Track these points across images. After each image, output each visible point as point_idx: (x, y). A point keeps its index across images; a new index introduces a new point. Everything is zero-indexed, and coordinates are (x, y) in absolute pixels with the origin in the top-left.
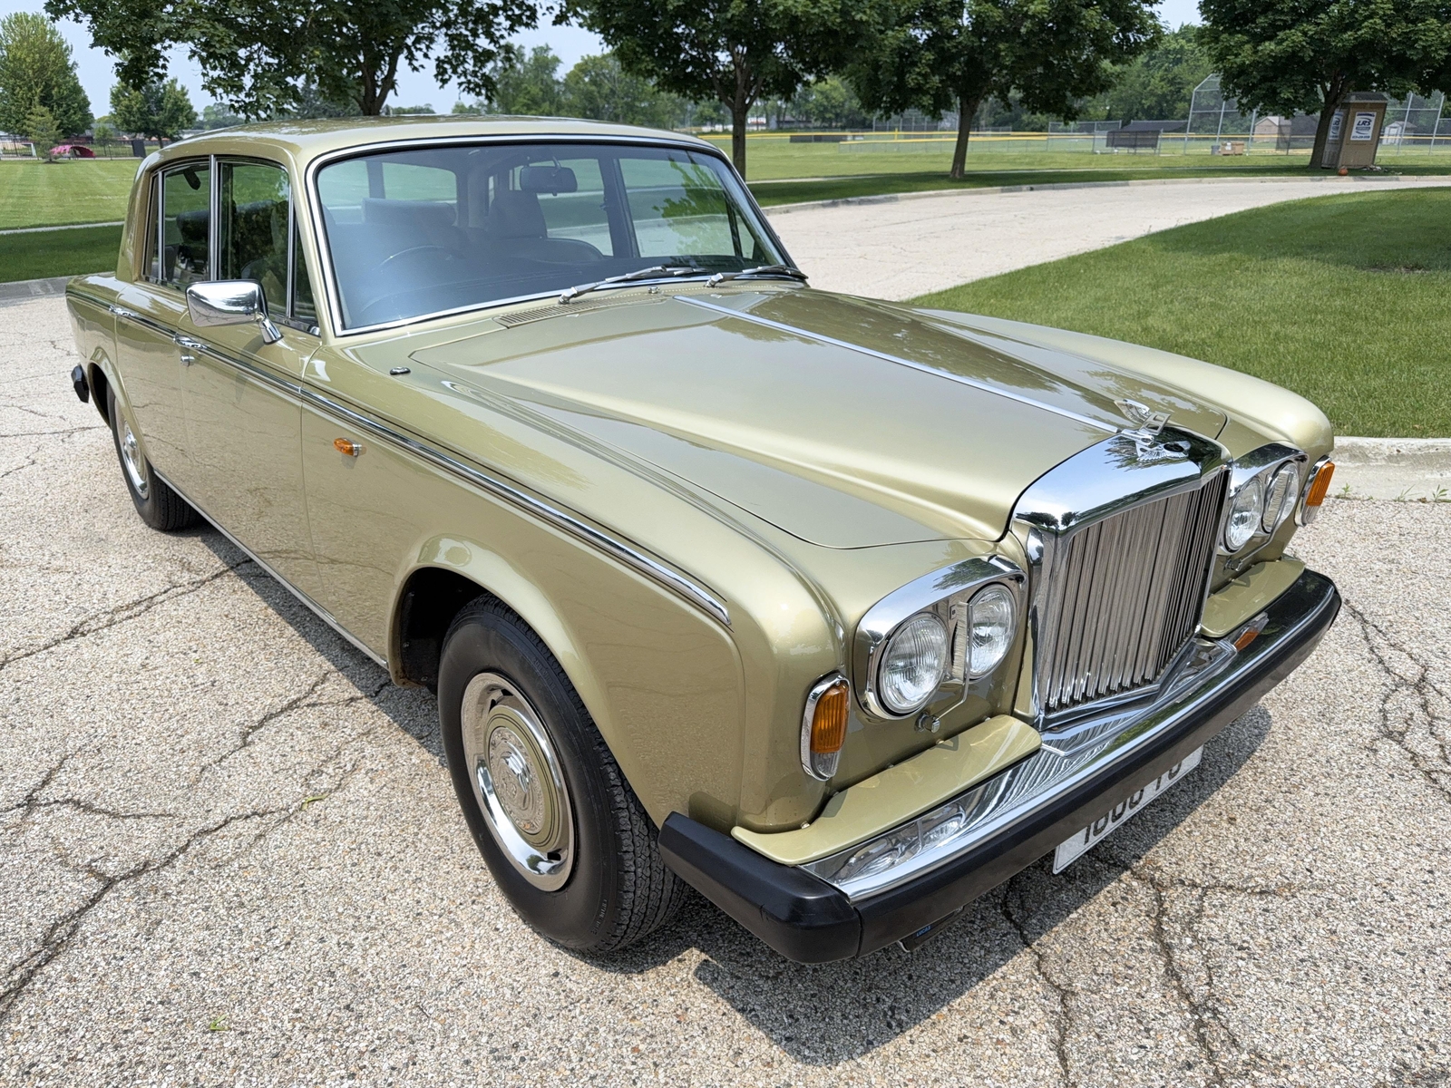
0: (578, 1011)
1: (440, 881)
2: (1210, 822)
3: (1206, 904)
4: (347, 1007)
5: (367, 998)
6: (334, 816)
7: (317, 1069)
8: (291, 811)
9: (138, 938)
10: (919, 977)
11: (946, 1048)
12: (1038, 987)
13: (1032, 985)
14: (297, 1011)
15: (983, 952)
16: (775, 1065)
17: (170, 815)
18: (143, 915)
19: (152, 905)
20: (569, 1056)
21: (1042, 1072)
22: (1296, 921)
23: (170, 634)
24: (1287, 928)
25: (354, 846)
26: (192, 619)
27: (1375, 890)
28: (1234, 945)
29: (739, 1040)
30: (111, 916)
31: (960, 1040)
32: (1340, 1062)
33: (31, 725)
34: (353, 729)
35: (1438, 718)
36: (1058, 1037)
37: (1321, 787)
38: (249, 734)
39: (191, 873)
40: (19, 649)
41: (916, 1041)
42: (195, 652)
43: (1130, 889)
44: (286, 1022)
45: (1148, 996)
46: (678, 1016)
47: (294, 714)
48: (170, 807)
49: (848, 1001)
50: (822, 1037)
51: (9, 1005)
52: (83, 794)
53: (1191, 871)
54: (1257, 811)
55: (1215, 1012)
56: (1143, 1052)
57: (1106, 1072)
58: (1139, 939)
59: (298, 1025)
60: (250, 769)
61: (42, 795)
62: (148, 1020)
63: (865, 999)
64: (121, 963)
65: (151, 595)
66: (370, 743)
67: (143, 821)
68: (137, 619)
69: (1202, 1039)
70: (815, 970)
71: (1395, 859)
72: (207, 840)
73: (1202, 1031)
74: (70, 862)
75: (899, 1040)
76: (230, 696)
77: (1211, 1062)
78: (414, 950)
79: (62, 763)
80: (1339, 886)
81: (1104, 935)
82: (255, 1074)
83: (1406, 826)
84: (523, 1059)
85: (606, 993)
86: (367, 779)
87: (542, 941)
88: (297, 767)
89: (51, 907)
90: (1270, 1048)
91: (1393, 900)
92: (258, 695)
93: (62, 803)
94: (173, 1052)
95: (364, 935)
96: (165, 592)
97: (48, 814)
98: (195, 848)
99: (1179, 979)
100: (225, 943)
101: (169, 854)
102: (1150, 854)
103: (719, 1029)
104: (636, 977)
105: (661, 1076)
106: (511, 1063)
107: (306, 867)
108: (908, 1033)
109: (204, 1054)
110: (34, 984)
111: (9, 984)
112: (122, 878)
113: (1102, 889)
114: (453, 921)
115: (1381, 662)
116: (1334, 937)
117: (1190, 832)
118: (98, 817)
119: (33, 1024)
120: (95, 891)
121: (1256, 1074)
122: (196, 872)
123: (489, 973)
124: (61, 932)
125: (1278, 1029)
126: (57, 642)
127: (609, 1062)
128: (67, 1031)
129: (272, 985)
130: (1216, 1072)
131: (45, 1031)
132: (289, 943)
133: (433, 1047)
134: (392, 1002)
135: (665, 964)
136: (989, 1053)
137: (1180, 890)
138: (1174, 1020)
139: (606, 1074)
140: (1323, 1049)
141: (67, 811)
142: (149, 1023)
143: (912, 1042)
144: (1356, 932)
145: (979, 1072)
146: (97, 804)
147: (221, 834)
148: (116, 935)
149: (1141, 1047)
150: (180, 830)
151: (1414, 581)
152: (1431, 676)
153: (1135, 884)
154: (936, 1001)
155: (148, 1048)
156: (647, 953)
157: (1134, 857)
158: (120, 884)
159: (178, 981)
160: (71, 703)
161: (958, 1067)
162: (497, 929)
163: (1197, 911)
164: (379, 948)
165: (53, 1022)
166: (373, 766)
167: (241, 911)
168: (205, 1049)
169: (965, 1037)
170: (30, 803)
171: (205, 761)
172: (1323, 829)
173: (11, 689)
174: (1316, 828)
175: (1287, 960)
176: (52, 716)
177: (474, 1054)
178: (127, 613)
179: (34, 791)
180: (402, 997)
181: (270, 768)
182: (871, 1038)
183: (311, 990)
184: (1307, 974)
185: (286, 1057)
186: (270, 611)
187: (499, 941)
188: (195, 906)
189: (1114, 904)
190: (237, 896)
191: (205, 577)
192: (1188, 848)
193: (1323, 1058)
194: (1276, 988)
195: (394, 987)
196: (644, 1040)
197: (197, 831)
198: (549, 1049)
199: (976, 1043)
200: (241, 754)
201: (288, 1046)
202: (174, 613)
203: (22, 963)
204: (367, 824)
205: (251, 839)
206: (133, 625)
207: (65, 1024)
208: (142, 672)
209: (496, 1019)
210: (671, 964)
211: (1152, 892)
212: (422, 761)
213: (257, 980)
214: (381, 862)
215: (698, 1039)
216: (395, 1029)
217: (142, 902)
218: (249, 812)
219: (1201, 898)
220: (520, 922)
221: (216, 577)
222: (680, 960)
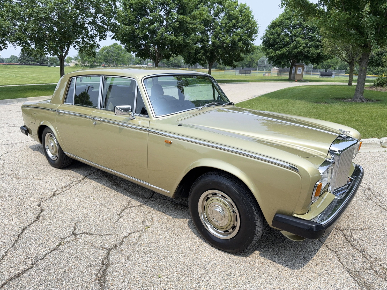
0: (239, 265)
1: (190, 242)
2: (344, 218)
4: (188, 270)
5: (191, 267)
6: (155, 231)
7: (190, 282)
8: (144, 230)
9: (126, 261)
10: (305, 251)
11: (319, 264)
12: (329, 251)
14: (176, 272)
15: (315, 246)
16: (287, 270)
17: (113, 234)
18: (123, 256)
19: (124, 254)
20: (244, 274)
21: (339, 266)
22: (370, 234)
23: (81, 193)
24: (369, 236)
25: (165, 237)
26: (84, 189)
27: (381, 227)
28: (361, 240)
29: (277, 267)
30: (115, 257)
33: (60, 216)
34: (146, 212)
35: (376, 195)
36: (339, 260)
37: (361, 210)
38: (120, 215)
39: (129, 246)
40: (42, 199)
41: (312, 263)
43: (336, 232)
45: (351, 250)
46: (261, 264)
47: (128, 209)
48: (112, 232)
49: (294, 257)
50: (293, 264)
51: (105, 278)
52: (87, 231)
53: (346, 227)
54: (352, 215)
55: (364, 252)
56: (355, 260)
57: (351, 265)
58: (343, 240)
59: (179, 274)
60: (126, 222)
61: (76, 232)
63: (297, 257)
64: (126, 266)
65: (68, 184)
66: (152, 214)
67: (108, 236)
68: (70, 190)
69: (364, 257)
70: (284, 252)
71: (382, 222)
72: (127, 238)
73: (364, 255)
74: (95, 246)
76: (108, 206)
77: (368, 261)
78: (194, 257)
79: (75, 225)
80: (374, 227)
81: (336, 240)
82: (176, 285)
83: (380, 216)
84: (234, 275)
85: (243, 261)
86: (157, 222)
87: (222, 252)
88: (138, 221)
89: (98, 256)
90: (378, 257)
92: (116, 206)
93: (83, 234)
94: (153, 283)
95: (181, 255)
96: (72, 183)
97: (81, 236)
98: (125, 241)
99: (355, 247)
100: (149, 260)
101: (120, 242)
102: (336, 224)
103: (271, 265)
104: (248, 258)
105: (266, 275)
106: (232, 276)
107: (156, 242)
108: (310, 262)
109: (161, 282)
110: (107, 273)
111: (101, 273)
112: (112, 249)
113: (331, 232)
114: (199, 250)
116: (378, 237)
117: (342, 220)
118: (95, 236)
119: (114, 281)
120: (107, 252)
121: (378, 262)
122: (130, 245)
123: (215, 260)
124: (105, 261)
125: (377, 254)
126: (51, 197)
127: (253, 274)
128: (124, 282)
129: (167, 267)
130: (370, 262)
131: (118, 282)
132: (164, 258)
133: (213, 275)
134: (197, 268)
135: (252, 254)
136: (327, 264)
137: (346, 231)
138: (358, 254)
139: (254, 276)
141: (85, 235)
142: (143, 278)
144: (382, 235)
145: (328, 267)
146: (92, 233)
147: (130, 237)
148: (120, 261)
149: (355, 259)
150: (119, 237)
152: (370, 187)
153: (337, 230)
154: (312, 255)
155: (147, 283)
156: (247, 252)
159: (143, 269)
160: (67, 211)
161: (323, 267)
162: (210, 251)
163: (351, 234)
164: (186, 257)
165: (119, 280)
166: (157, 219)
167: (147, 253)
169: (321, 261)
170: (74, 234)
171: (114, 221)
173: (47, 208)
174: (365, 217)
175: (372, 242)
176: (64, 214)
177: (223, 276)
178: (66, 189)
179: (73, 231)
180: (199, 266)
181: (131, 222)
182: (303, 263)
183: (176, 267)
184: (377, 244)
185: (181, 281)
186: (104, 186)
187: (213, 253)
188: (135, 253)
189: (335, 234)
190: (144, 250)
191: (80, 179)
192: (343, 223)
194: (373, 247)
195: (195, 264)
196: (257, 269)
197: (123, 237)
198: (238, 273)
199: (324, 262)
200: (121, 219)
201: (180, 279)
202: (79, 188)
203: (101, 269)
204: (165, 232)
205: (138, 237)
206: (70, 191)
207: (122, 280)
208: (81, 202)
209: (223, 268)
210: (253, 254)
211: (341, 231)
212: (168, 217)
213: (162, 266)
214: (174, 240)
215: (268, 268)
216: (202, 273)
217: (121, 253)
218: (133, 232)
219: (351, 232)
220: (214, 249)
221: (83, 179)
222: (255, 253)
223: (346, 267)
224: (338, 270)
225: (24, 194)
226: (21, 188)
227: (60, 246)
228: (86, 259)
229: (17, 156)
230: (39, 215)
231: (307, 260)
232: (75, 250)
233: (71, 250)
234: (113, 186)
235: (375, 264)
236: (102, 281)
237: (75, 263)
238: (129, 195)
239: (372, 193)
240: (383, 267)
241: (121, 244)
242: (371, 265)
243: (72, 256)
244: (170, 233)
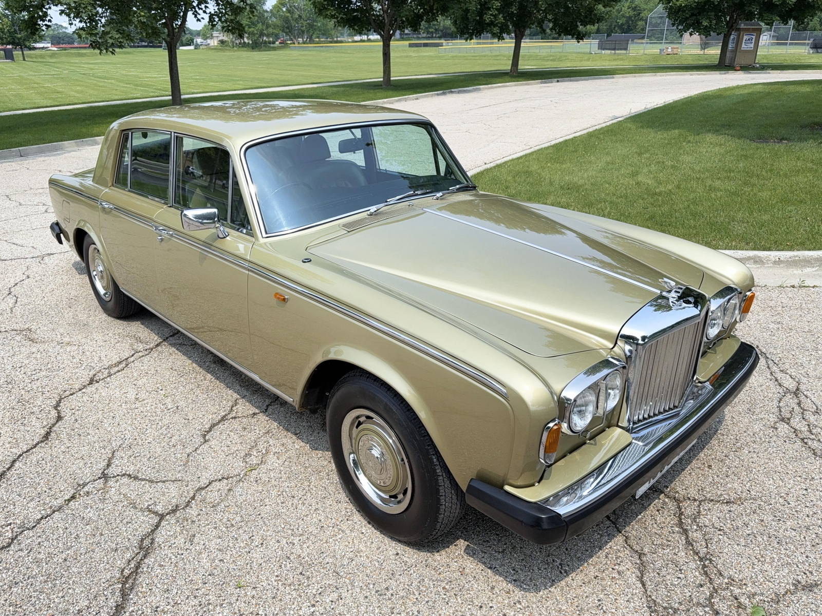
0: (412, 571)
1: (328, 510)
2: (699, 468)
3: (701, 509)
4: (301, 573)
5: (309, 569)
6: (265, 478)
7: (296, 603)
8: (241, 476)
9: (187, 544)
10: (571, 549)
11: (589, 582)
12: (627, 552)
13: (624, 551)
14: (277, 576)
15: (599, 536)
16: (511, 593)
17: (180, 480)
18: (184, 532)
19: (187, 527)
20: (414, 592)
21: (635, 591)
22: (744, 516)
23: (144, 380)
24: (740, 519)
25: (279, 493)
26: (153, 372)
27: (780, 499)
28: (717, 528)
29: (492, 582)
30: (168, 533)
31: (595, 578)
32: (770, 581)
33: (89, 434)
34: (260, 431)
35: (806, 410)
36: (640, 575)
37: (751, 448)
38: (205, 435)
39: (201, 510)
40: (65, 391)
41: (575, 579)
42: (162, 390)
43: (664, 503)
44: (274, 582)
45: (679, 554)
46: (460, 572)
47: (226, 423)
48: (179, 476)
49: (539, 562)
50: (530, 579)
51: (134, 579)
52: (131, 470)
53: (693, 493)
54: (721, 461)
55: (711, 560)
56: (680, 580)
57: (664, 590)
58: (672, 527)
59: (280, 583)
60: (213, 454)
61: (110, 471)
62: (206, 583)
63: (547, 560)
64: (183, 556)
65: (125, 358)
66: (271, 438)
67: (167, 484)
68: (123, 372)
69: (706, 573)
70: (521, 548)
71: (789, 484)
72: (203, 492)
73: (705, 569)
74: (137, 506)
75: (567, 579)
76: (189, 414)
77: (711, 584)
78: (325, 545)
79: (113, 454)
80: (763, 498)
81: (655, 526)
82: (267, 606)
83: (793, 467)
84: (392, 595)
85: (424, 562)
86: (275, 457)
87: (386, 538)
88: (237, 452)
89: (137, 530)
90: (737, 576)
91: (789, 504)
92: (203, 413)
93: (122, 476)
94: (224, 598)
95: (298, 538)
96: (133, 356)
97: (117, 482)
98: (198, 498)
99: (692, 546)
100: (231, 545)
101: (187, 501)
102: (672, 485)
103: (481, 577)
104: (436, 554)
105: (459, 600)
106: (387, 597)
107: (259, 505)
108: (570, 576)
109: (239, 598)
110: (143, 569)
111: (130, 569)
112: (167, 514)
113: (651, 503)
114: (340, 530)
115: (776, 380)
116: (763, 523)
117: (690, 473)
118: (143, 483)
119: (150, 588)
120: (156, 521)
121: (732, 588)
122: (203, 509)
123: (365, 554)
124: (146, 542)
125: (740, 567)
126: (85, 386)
127: (433, 594)
128: (168, 590)
129: (261, 564)
130: (714, 588)
131: (157, 591)
132: (262, 544)
133: (348, 591)
134: (322, 570)
135: (448, 547)
136: (609, 583)
137: (688, 502)
138: (692, 565)
139: (433, 600)
140: (761, 575)
141: (125, 480)
142: (207, 585)
143: (573, 580)
144: (773, 520)
145: (606, 592)
146: (140, 475)
147: (210, 490)
148: (175, 543)
149: (678, 578)
150: (188, 488)
151: (791, 334)
152: (802, 387)
153: (666, 500)
154: (581, 560)
155: (211, 597)
156: (439, 542)
157: (665, 486)
158: (167, 517)
159: (214, 565)
160: (105, 421)
161: (596, 590)
162: (363, 533)
163: (698, 513)
164: (308, 544)
165: (160, 586)
166: (276, 450)
167: (233, 528)
168: (239, 596)
169: (597, 576)
170: (105, 476)
171: (188, 451)
172: (754, 470)
173: (70, 414)
174: (751, 469)
175: (742, 535)
176: (98, 429)
177: (369, 593)
178: (116, 369)
179: (105, 470)
180: (326, 568)
181: (223, 453)
182: (553, 578)
183: (281, 566)
184: (751, 541)
185: (279, 598)
186: (194, 365)
187: (365, 539)
188: (209, 527)
189: (658, 511)
190: (229, 521)
191: (151, 346)
192: (690, 481)
193: (762, 580)
194: (738, 548)
195: (321, 563)
196: (447, 584)
197: (196, 488)
198: (403, 589)
199: (603, 579)
200: (206, 446)
201: (278, 593)
202: (142, 368)
203: (133, 558)
204: (283, 482)
205: (226, 491)
206: (122, 376)
207: (166, 587)
208: (137, 402)
209: (374, 576)
210: (452, 547)
211: (675, 504)
212: (301, 447)
213: (253, 562)
214: (295, 501)
215: (472, 582)
216: (327, 583)
217: (182, 526)
218: (220, 477)
219: (699, 506)
220: (373, 529)
221: (157, 345)
222: (455, 545)
223: (650, 596)
224: (627, 601)
225: (36, 378)
226: (32, 364)
227: (72, 502)
228: (111, 533)
229: (43, 287)
230: (50, 428)
231: (566, 572)
232: (97, 513)
233: (90, 512)
234: (213, 366)
235: (724, 593)
236: (127, 585)
237: (88, 542)
238: (238, 387)
239: (799, 404)
240: (740, 603)
241: (188, 504)
242: (711, 596)
243: (87, 525)
244: (293, 484)
